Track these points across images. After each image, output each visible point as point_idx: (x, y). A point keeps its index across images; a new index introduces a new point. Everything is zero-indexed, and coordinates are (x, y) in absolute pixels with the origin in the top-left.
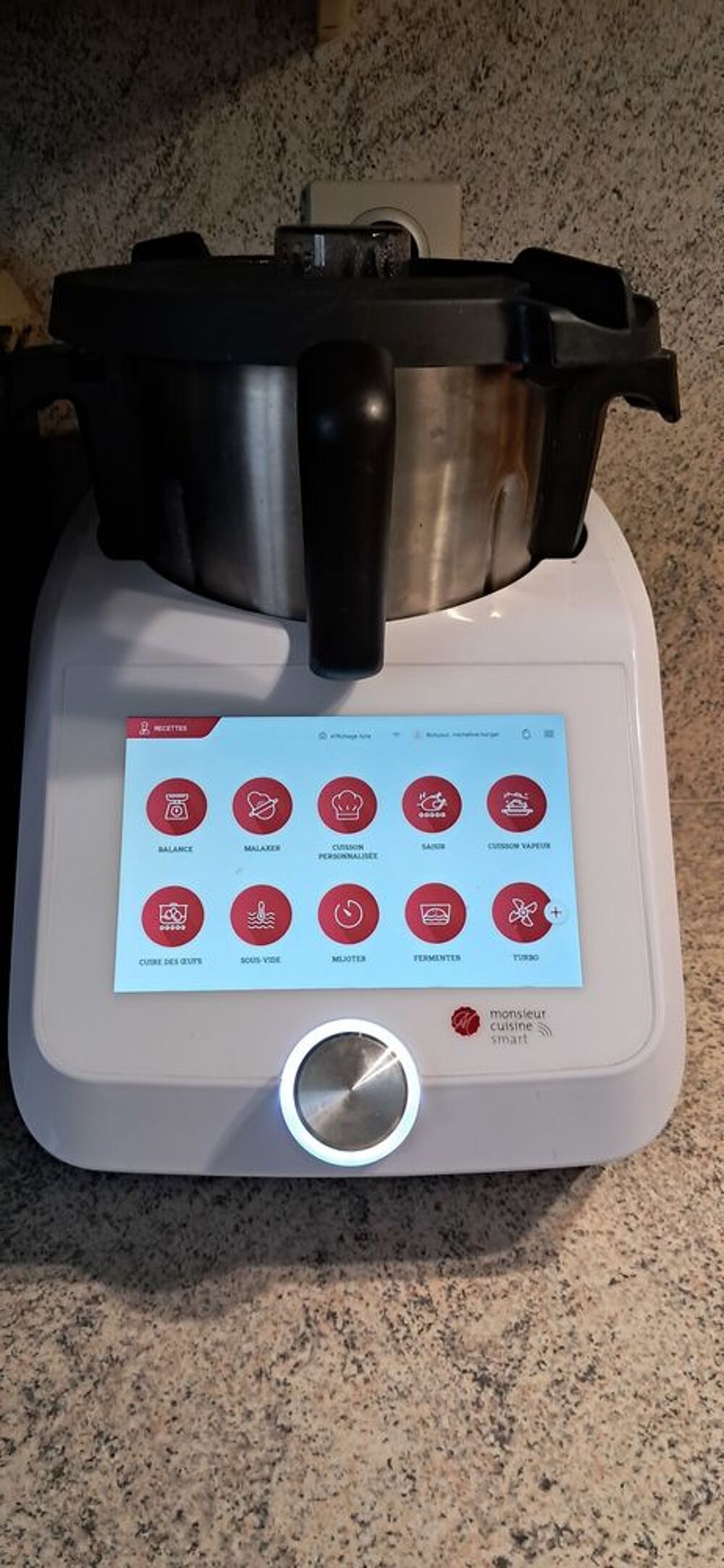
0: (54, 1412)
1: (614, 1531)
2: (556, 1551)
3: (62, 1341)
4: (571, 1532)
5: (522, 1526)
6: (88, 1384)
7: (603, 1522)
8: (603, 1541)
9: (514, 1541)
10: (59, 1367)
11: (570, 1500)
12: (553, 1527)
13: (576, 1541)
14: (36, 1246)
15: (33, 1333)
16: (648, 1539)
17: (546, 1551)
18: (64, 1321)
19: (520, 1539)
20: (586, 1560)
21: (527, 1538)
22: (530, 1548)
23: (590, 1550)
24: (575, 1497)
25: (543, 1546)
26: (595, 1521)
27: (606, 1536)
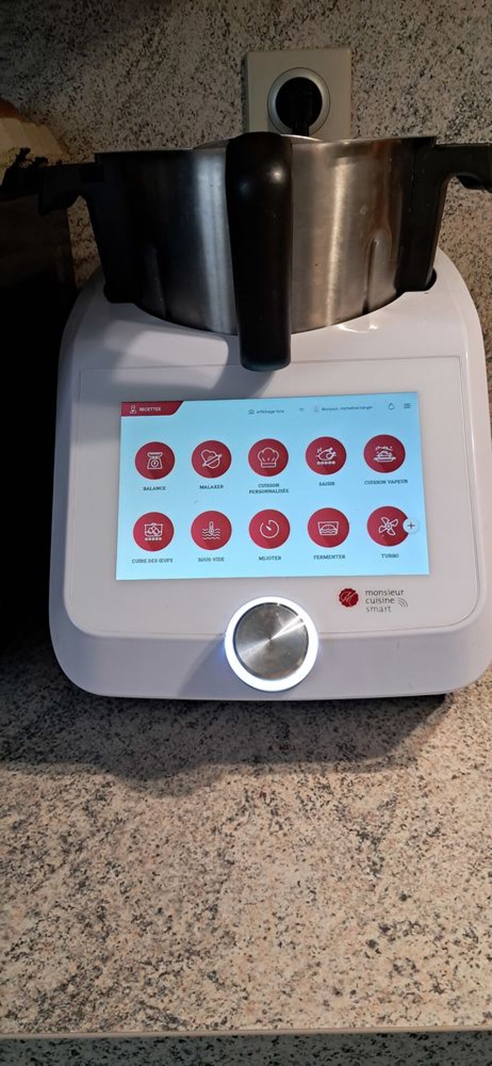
0: (80, 850)
1: (449, 926)
2: (409, 937)
3: (86, 809)
4: (420, 926)
5: (386, 922)
6: (102, 834)
7: (441, 920)
8: (441, 933)
9: (381, 931)
10: (83, 824)
11: (419, 907)
12: (407, 923)
13: (423, 932)
14: (71, 753)
15: (67, 804)
16: (472, 932)
17: (402, 937)
18: (88, 797)
19: (385, 929)
20: (429, 943)
21: (389, 929)
22: (391, 935)
23: (432, 938)
24: (423, 905)
25: (400, 934)
26: (436, 920)
27: (444, 929)
